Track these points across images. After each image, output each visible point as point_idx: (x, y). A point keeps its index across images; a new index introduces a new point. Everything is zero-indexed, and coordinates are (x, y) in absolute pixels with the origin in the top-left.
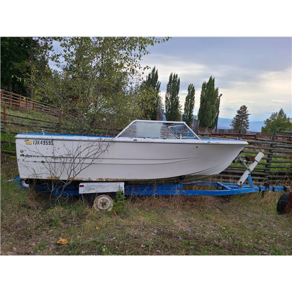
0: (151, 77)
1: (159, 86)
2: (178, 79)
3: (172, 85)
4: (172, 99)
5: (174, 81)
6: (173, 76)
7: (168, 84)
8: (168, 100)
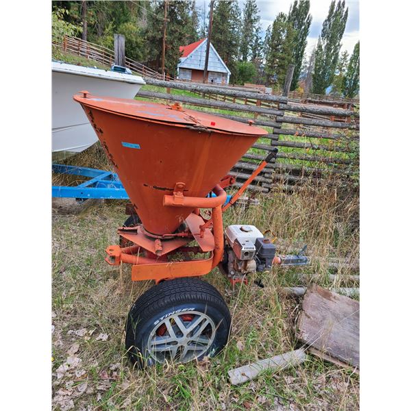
0: (297, 6)
1: (309, 24)
2: (345, 9)
3: (332, 20)
4: (328, 48)
5: (338, 14)
6: (336, 4)
7: (326, 21)
8: (322, 50)
